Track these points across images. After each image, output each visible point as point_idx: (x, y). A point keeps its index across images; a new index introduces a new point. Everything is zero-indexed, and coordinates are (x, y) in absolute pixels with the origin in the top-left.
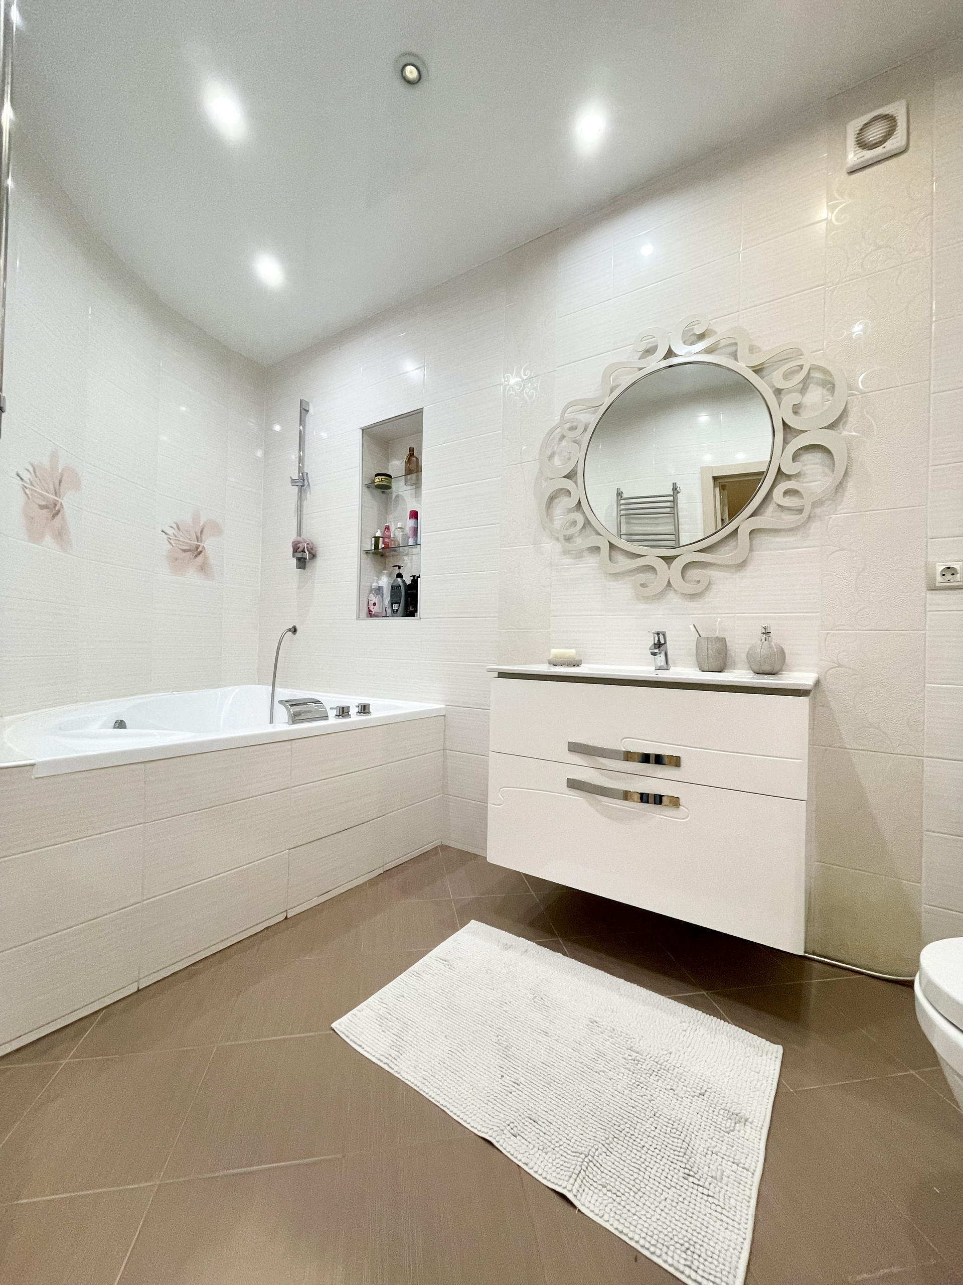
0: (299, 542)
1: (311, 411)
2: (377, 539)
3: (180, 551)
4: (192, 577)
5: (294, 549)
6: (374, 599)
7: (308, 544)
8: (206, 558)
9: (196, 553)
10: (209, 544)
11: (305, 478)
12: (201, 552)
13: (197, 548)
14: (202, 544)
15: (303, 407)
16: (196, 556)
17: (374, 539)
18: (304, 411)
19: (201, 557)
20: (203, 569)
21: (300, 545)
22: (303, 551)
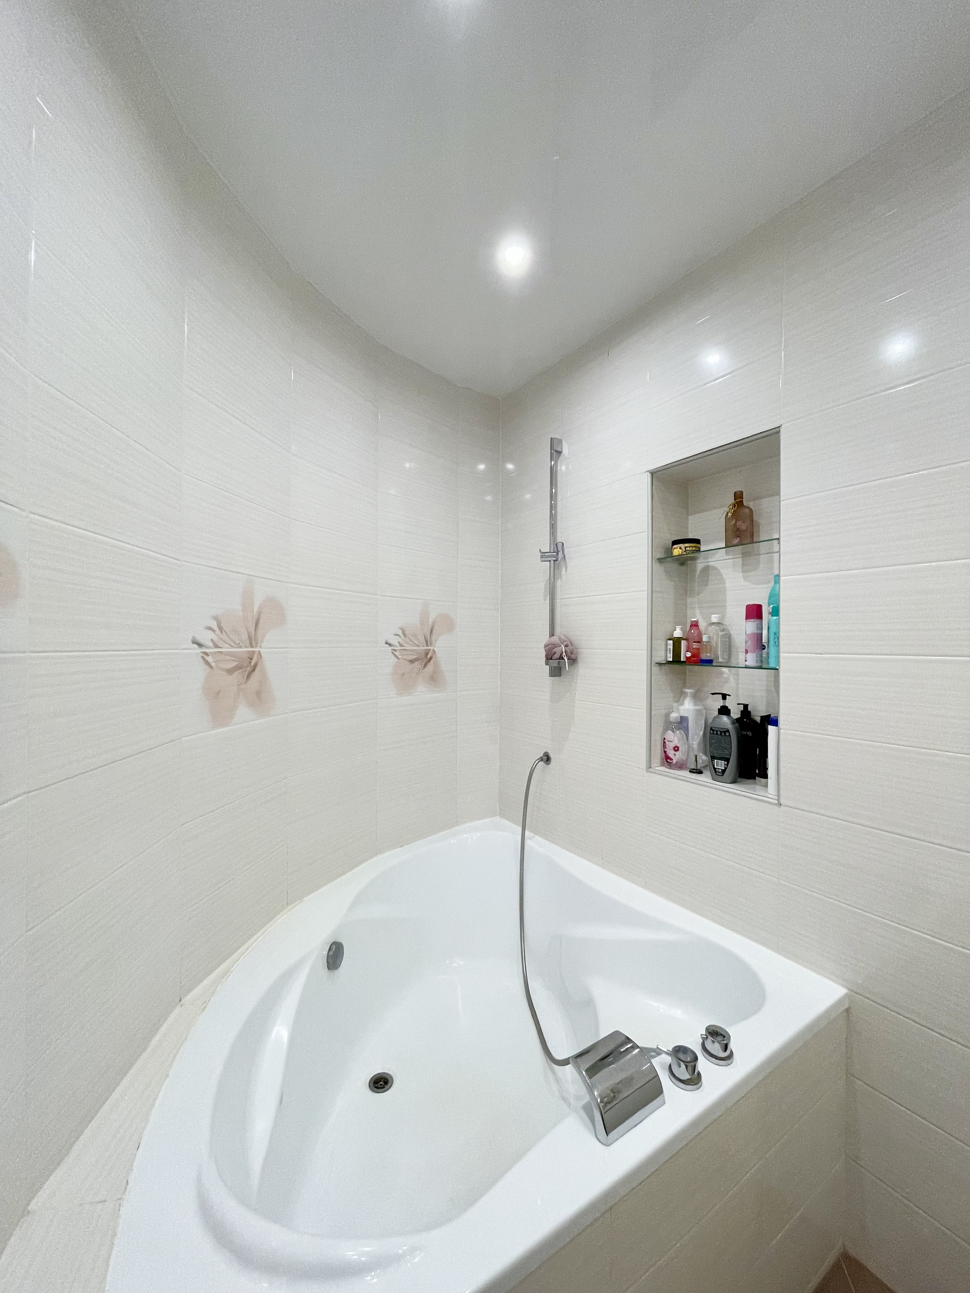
0: (555, 646)
1: (565, 451)
2: (677, 642)
3: (408, 663)
4: (422, 693)
5: (547, 656)
6: (674, 738)
7: (566, 646)
8: (437, 665)
9: (425, 660)
10: (441, 646)
11: (560, 549)
12: (431, 658)
13: (427, 654)
14: (432, 648)
15: (555, 449)
16: (425, 666)
17: (671, 642)
18: (556, 452)
19: (430, 667)
20: (435, 679)
21: (557, 650)
22: (561, 658)
